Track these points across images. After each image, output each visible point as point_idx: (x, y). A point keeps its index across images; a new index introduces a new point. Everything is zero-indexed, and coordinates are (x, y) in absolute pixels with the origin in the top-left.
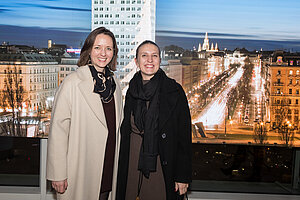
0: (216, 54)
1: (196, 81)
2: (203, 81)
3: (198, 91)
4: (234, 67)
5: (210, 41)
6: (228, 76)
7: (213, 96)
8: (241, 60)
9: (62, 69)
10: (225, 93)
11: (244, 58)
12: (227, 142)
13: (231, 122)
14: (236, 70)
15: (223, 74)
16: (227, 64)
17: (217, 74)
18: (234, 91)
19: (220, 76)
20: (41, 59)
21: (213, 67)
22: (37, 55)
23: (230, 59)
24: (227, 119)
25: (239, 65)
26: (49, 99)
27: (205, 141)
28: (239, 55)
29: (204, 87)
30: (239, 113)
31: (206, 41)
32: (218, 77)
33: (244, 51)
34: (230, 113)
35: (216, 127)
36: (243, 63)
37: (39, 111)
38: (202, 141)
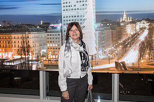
0: (131, 23)
1: (120, 38)
2: (124, 38)
3: (121, 44)
4: (142, 29)
5: (127, 16)
6: (139, 35)
7: (130, 46)
8: (146, 25)
9: (48, 35)
10: (138, 45)
11: (148, 24)
12: (140, 72)
13: (142, 61)
14: (143, 31)
15: (136, 34)
16: (138, 28)
17: (132, 33)
18: (143, 43)
19: (134, 35)
20: (38, 31)
21: (130, 30)
22: (35, 28)
23: (139, 25)
24: (139, 59)
25: (145, 28)
26: (42, 50)
27: (127, 72)
28: (145, 22)
29: (125, 42)
30: (147, 56)
31: (125, 16)
32: (133, 36)
33: (148, 20)
34: (141, 56)
35: (133, 64)
36: (147, 27)
37: (38, 57)
38: (125, 72)
